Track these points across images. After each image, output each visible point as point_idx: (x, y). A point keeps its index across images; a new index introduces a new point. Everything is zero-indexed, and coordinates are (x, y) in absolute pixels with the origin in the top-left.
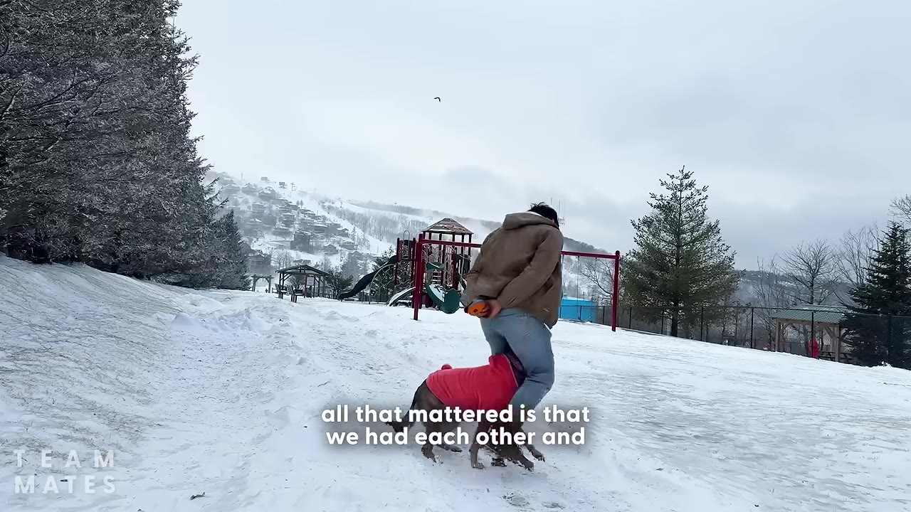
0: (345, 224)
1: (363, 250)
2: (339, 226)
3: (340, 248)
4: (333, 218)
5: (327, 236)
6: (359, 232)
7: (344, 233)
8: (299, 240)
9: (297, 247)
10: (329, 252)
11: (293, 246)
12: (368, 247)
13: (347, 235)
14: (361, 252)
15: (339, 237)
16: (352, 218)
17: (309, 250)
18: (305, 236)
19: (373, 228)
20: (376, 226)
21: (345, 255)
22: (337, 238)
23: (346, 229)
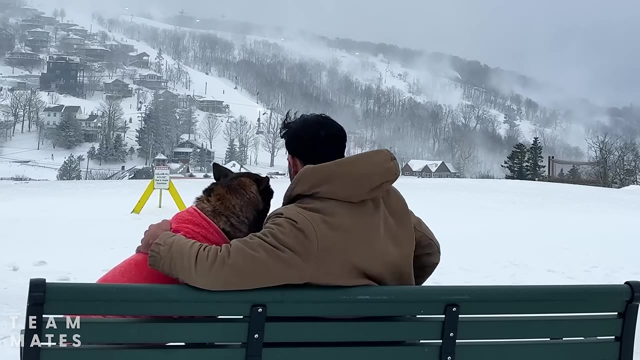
0: (141, 47)
1: (180, 90)
2: (131, 49)
3: (135, 87)
4: (117, 37)
5: (111, 67)
6: (168, 61)
7: (141, 61)
8: (58, 72)
9: (53, 86)
10: (115, 94)
11: (45, 84)
12: (187, 85)
13: (146, 65)
14: (175, 92)
15: (131, 68)
16: (153, 37)
17: (77, 90)
18: (69, 64)
19: (191, 54)
20: (197, 50)
21: (145, 99)
22: (129, 69)
23: (145, 54)
